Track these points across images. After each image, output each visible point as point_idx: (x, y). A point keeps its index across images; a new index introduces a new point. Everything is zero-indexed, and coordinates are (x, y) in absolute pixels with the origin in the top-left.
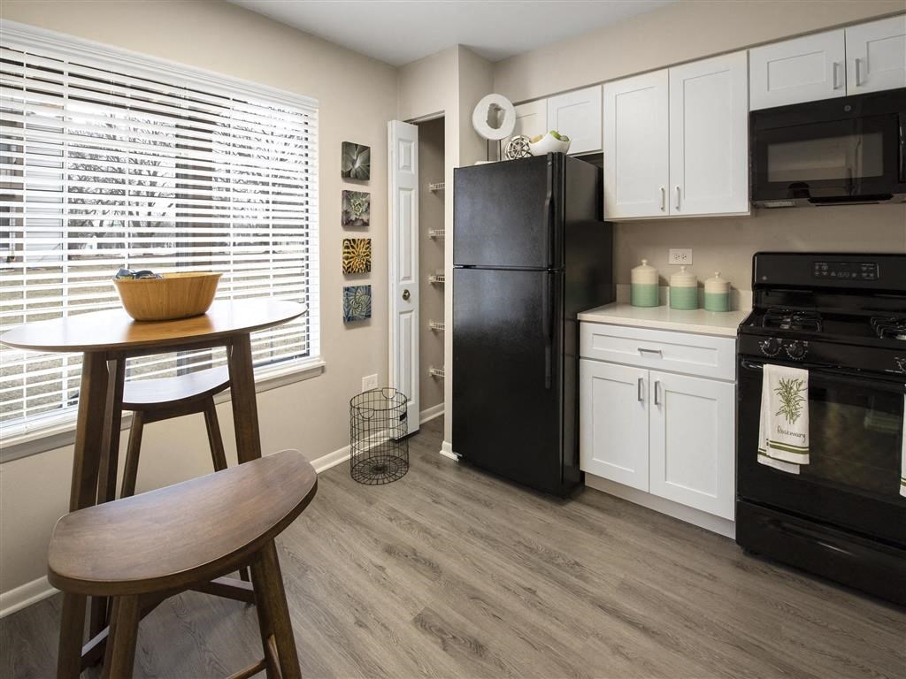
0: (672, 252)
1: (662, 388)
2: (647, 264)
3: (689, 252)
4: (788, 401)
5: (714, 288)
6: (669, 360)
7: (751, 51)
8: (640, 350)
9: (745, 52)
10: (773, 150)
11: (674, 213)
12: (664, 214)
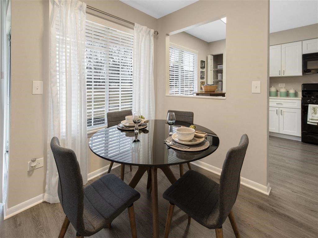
0: (280, 84)
1: (282, 111)
2: (274, 87)
3: (284, 84)
4: (315, 111)
5: (292, 91)
6: (284, 105)
7: (303, 41)
8: (277, 104)
9: (301, 42)
10: (309, 63)
11: (283, 75)
12: (280, 76)
